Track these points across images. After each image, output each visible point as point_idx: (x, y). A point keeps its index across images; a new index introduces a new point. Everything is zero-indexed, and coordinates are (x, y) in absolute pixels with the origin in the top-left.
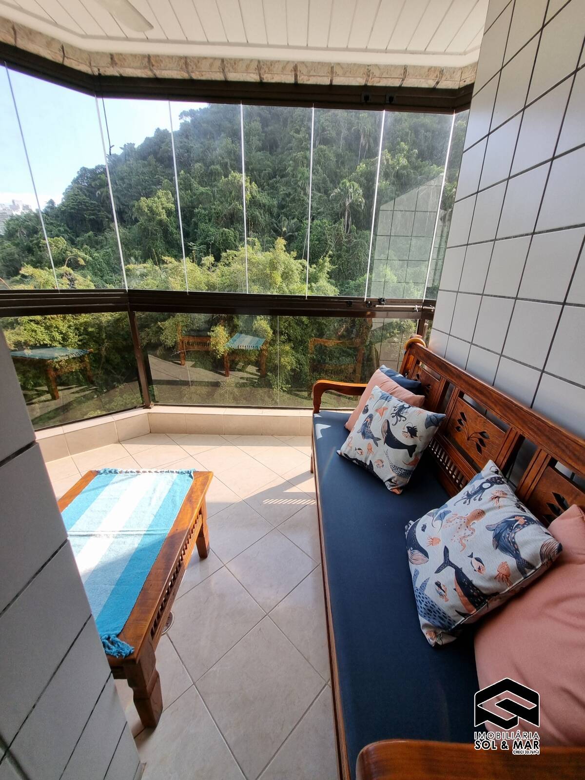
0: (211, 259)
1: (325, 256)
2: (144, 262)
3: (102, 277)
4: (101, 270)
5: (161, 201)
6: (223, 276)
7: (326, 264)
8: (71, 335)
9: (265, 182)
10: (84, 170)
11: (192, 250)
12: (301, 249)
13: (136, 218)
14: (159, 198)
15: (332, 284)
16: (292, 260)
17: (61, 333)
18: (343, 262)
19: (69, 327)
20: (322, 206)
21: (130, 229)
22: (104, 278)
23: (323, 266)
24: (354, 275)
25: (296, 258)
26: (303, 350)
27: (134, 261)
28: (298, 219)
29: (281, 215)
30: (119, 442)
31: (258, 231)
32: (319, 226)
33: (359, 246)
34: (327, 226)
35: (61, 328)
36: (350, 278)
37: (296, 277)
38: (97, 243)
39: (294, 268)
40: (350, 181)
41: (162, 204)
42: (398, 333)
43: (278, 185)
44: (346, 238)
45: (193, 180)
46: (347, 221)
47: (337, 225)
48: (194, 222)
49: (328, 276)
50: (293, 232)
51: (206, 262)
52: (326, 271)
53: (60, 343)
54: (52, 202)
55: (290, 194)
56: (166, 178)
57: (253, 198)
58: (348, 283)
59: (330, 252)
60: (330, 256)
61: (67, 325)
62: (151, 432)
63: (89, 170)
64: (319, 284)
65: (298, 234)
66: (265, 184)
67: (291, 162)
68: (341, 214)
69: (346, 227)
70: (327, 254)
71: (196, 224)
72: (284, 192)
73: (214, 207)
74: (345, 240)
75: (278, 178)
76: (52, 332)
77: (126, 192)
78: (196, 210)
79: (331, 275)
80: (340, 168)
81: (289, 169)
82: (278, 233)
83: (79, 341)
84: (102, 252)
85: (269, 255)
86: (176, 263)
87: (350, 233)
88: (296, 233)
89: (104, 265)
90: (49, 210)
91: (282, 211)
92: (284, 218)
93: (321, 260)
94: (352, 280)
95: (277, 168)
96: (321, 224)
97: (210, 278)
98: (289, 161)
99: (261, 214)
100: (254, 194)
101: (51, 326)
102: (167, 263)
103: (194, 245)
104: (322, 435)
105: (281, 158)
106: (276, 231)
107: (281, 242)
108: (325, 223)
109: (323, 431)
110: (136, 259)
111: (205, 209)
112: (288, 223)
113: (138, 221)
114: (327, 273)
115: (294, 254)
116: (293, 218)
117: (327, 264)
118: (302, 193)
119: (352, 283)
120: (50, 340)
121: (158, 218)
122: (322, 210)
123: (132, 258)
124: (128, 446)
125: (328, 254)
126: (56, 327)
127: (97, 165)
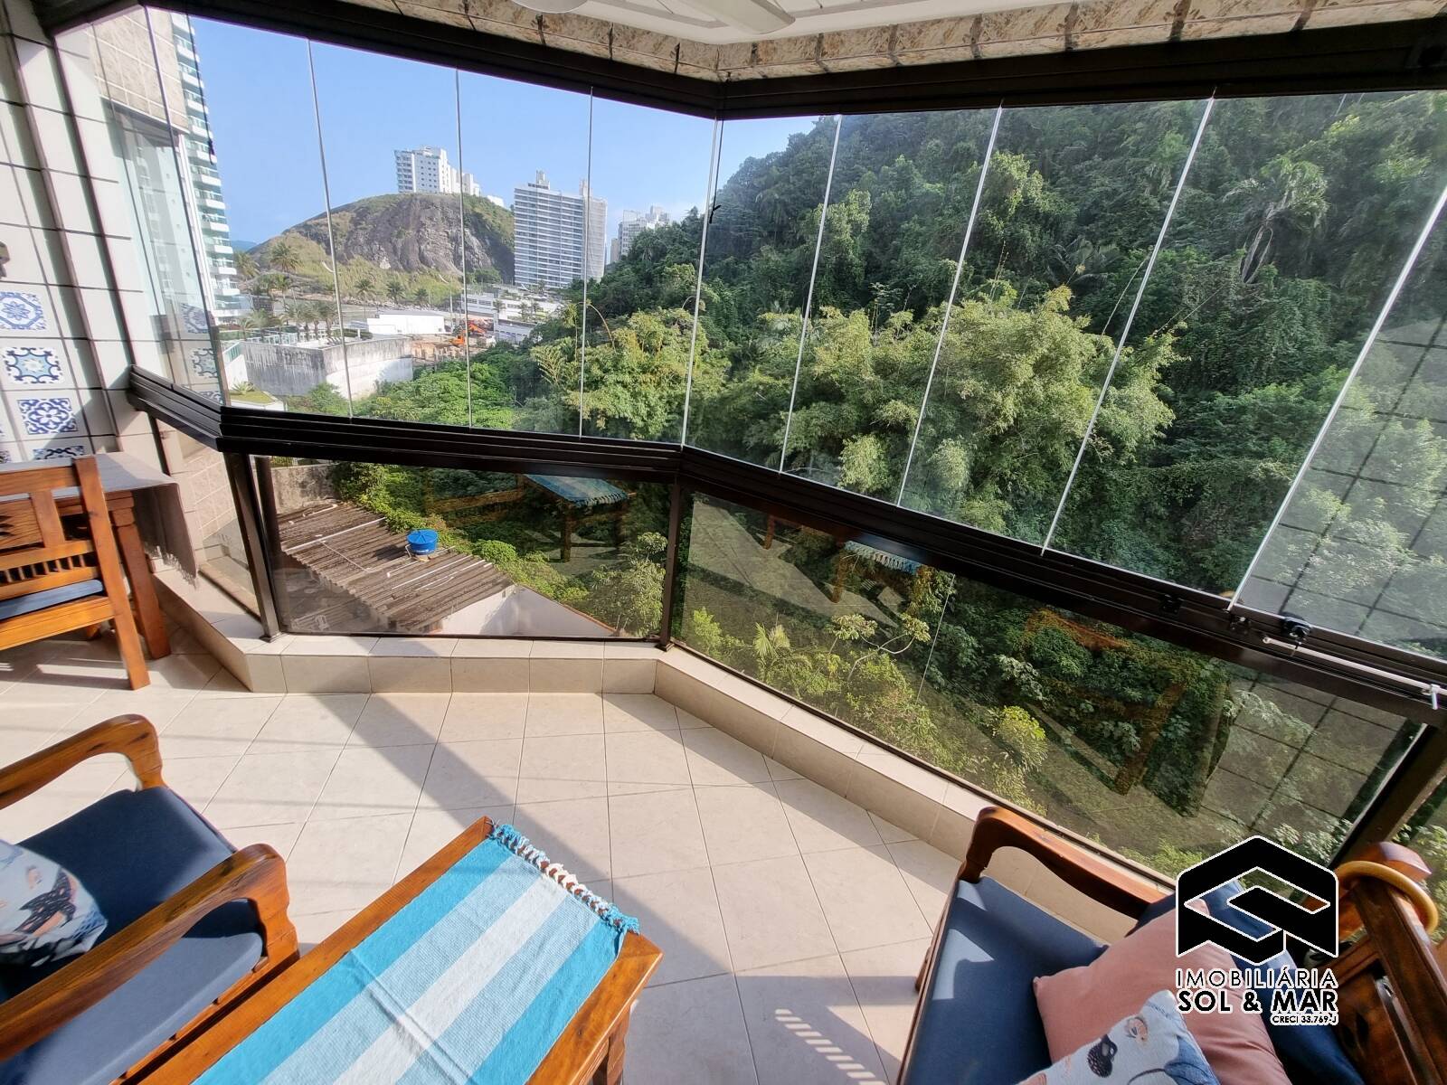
0: (907, 316)
1: (1165, 332)
2: (792, 311)
3: (726, 327)
4: (727, 317)
5: (849, 210)
6: (916, 349)
7: (1162, 349)
8: (660, 411)
9: (1063, 169)
10: (751, 161)
11: (876, 297)
12: (1106, 309)
13: (801, 237)
14: (847, 204)
15: (1162, 397)
16: (1076, 334)
17: (649, 406)
18: (1212, 346)
19: (661, 398)
20: (1192, 219)
21: (787, 254)
22: (728, 330)
23: (1153, 352)
24: (1234, 381)
25: (1085, 330)
26: (1041, 522)
27: (778, 306)
28: (1118, 245)
29: (1079, 237)
30: (602, 693)
31: (1016, 265)
32: (1171, 262)
33: (1274, 315)
34: (1192, 264)
35: (650, 397)
36: (1219, 386)
37: (1074, 370)
38: (735, 273)
39: (1074, 349)
40: (1294, 160)
41: (849, 215)
42: (1329, 548)
43: (1092, 174)
44: (1238, 293)
45: (915, 171)
46: (1256, 255)
47: (1221, 262)
48: (896, 246)
49: (1159, 376)
50: (1099, 272)
51: (895, 320)
52: (1156, 365)
53: (643, 420)
54: (694, 211)
55: (1115, 192)
56: (869, 169)
57: (1026, 202)
58: (1211, 399)
59: (1183, 325)
60: (1180, 332)
61: (658, 395)
62: (654, 692)
63: (757, 161)
64: (1126, 392)
65: (1109, 277)
66: (1062, 172)
67: (1139, 125)
68: (1244, 239)
69: (1247, 267)
70: (1171, 326)
71: (898, 250)
72: (1102, 189)
73: (940, 219)
74: (1233, 296)
75: (1097, 158)
76: (637, 401)
77: (799, 194)
78: (905, 226)
79: (1166, 374)
80: (1273, 130)
81: (1130, 139)
82: (1062, 274)
83: (667, 421)
84: (737, 290)
85: (1024, 319)
86: (841, 318)
87: (1255, 282)
88: (1105, 276)
89: (734, 310)
90: (687, 223)
91: (1086, 228)
92: (1084, 242)
93: (1150, 340)
94: (1224, 391)
95: (1099, 140)
96: (1177, 259)
97: (891, 352)
98: (1135, 123)
99: (1033, 235)
100: (1032, 193)
101: (640, 393)
102: (825, 317)
103: (882, 288)
104: (956, 991)
105: (1118, 118)
106: (1058, 268)
107: (1063, 295)
108: (1189, 256)
109: (965, 968)
110: (782, 305)
111: (922, 223)
112: (1092, 254)
113: (804, 242)
114: (1158, 370)
115: (1085, 321)
116: (1108, 243)
117: (1165, 350)
118: (1148, 191)
119: (1222, 400)
120: (633, 413)
121: (837, 238)
122: (1190, 225)
123: (776, 303)
124: (610, 708)
125: (1176, 326)
126: (646, 396)
127: (769, 152)
